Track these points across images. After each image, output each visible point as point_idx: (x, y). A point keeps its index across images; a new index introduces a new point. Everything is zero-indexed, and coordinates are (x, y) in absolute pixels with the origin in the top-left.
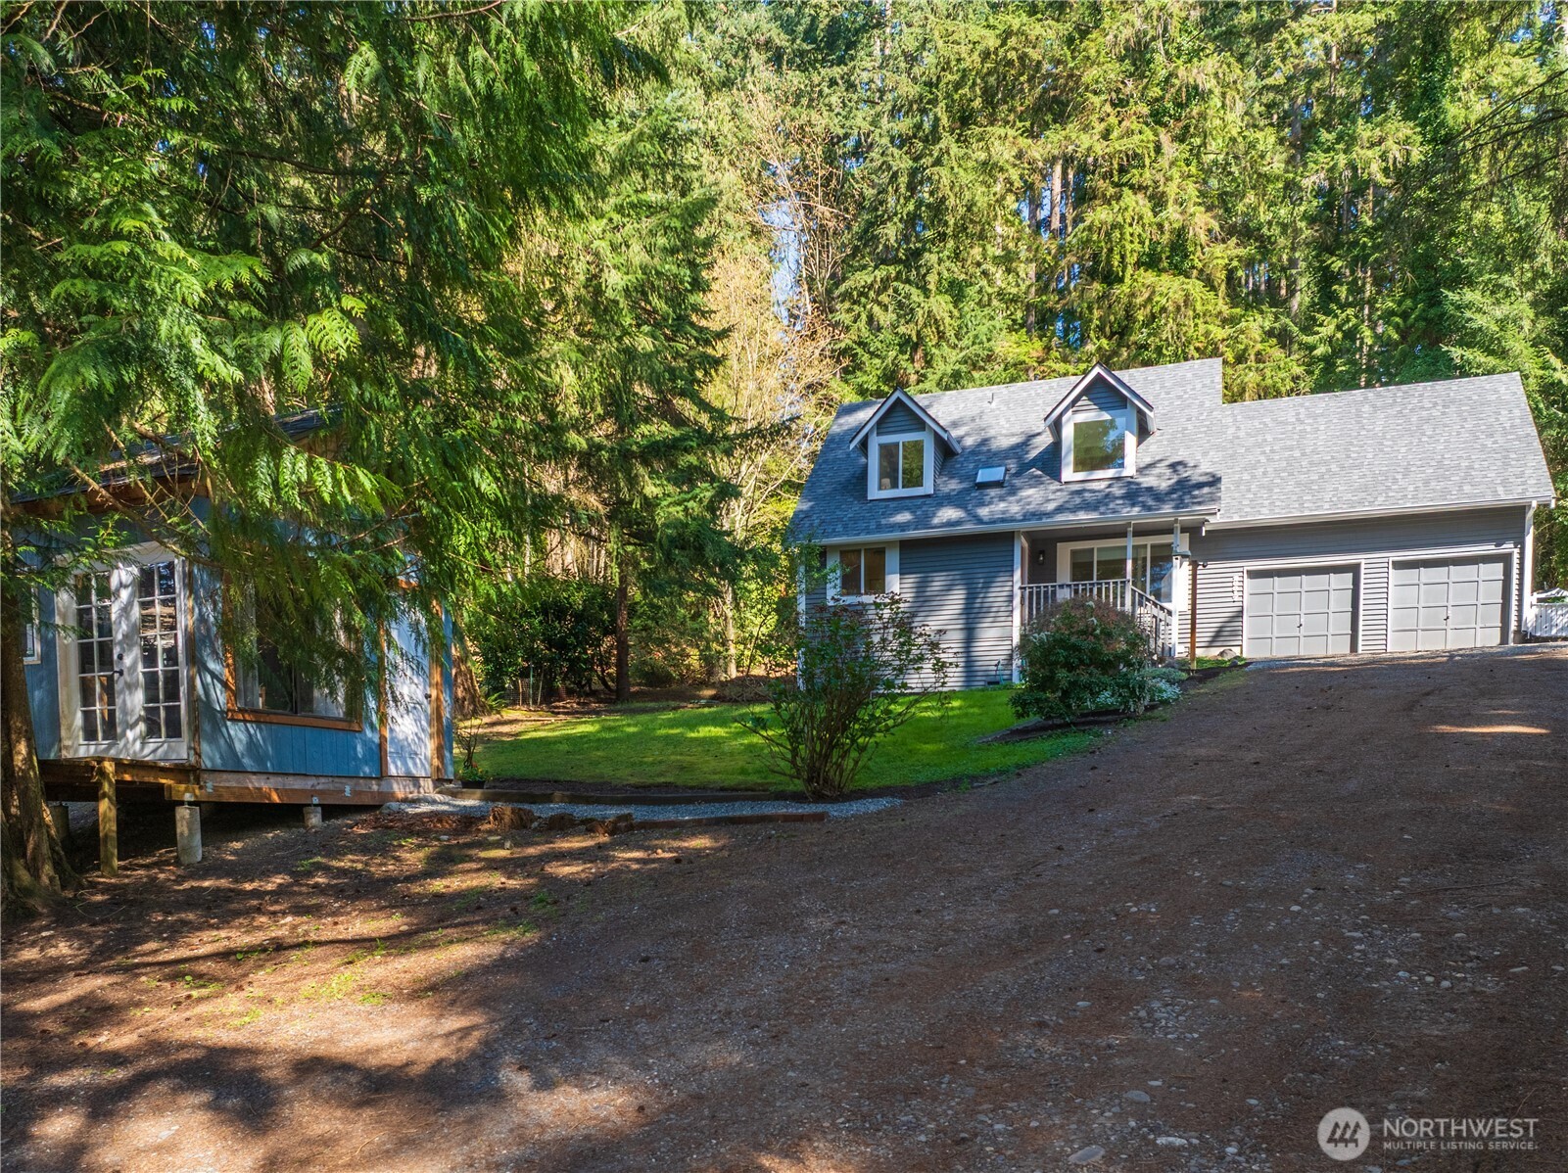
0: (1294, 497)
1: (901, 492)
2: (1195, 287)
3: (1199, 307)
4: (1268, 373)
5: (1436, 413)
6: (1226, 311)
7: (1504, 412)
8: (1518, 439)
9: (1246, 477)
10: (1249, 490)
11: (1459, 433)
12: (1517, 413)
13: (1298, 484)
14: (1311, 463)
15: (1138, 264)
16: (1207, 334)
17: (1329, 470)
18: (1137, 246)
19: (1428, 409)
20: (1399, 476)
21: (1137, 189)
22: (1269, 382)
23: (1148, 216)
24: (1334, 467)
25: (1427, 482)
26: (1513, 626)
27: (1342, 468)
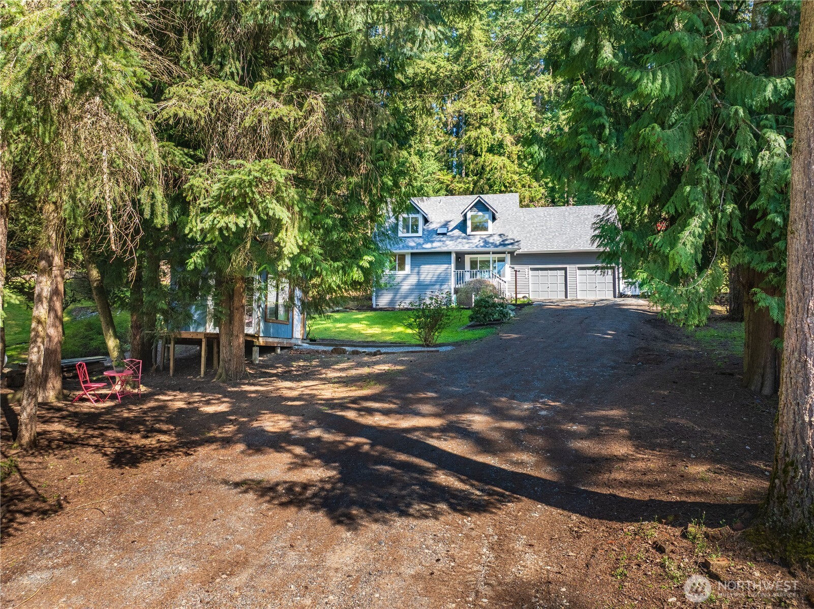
1: (410, 235)
2: (507, 162)
3: (509, 169)
4: (533, 192)
6: (518, 170)
9: (528, 235)
13: (546, 239)
14: (549, 232)
15: (487, 152)
16: (511, 178)
17: (555, 235)
18: (487, 145)
21: (486, 125)
22: (533, 195)
23: (490, 136)
24: (557, 234)
26: (617, 291)
27: (560, 234)
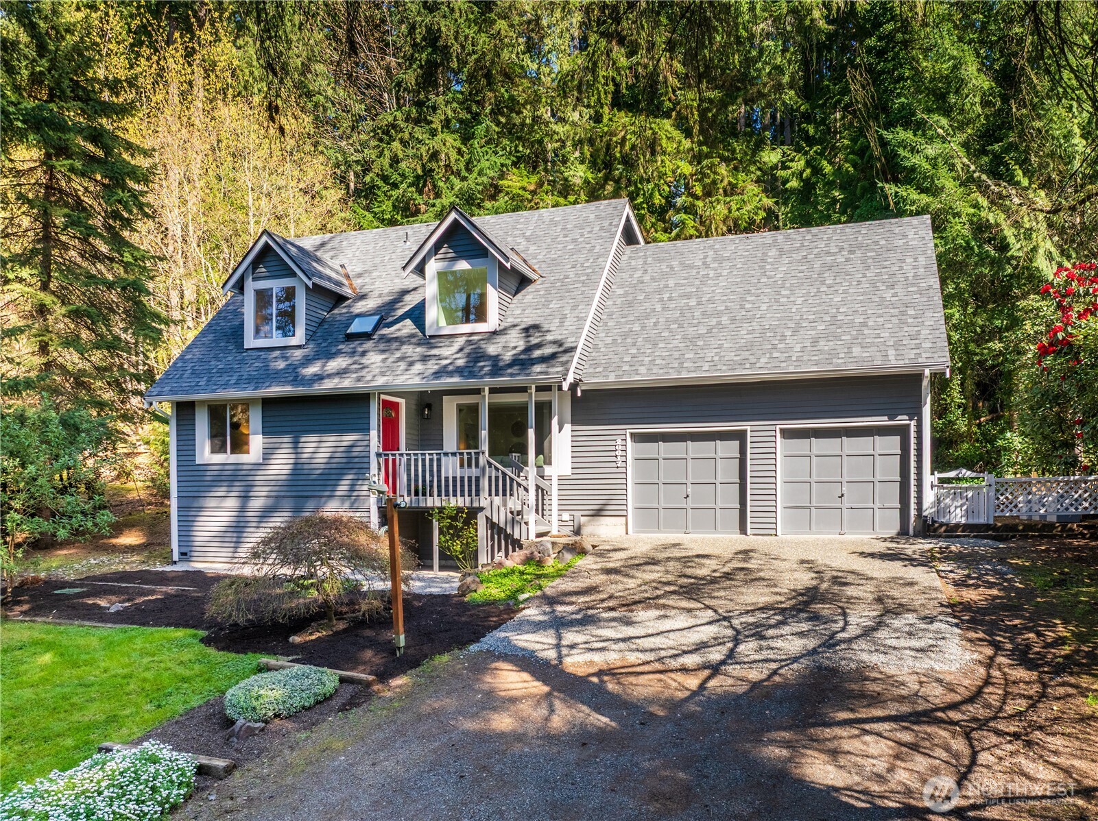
0: (676, 354)
1: (274, 340)
5: (840, 259)
7: (909, 260)
8: (920, 292)
10: (634, 344)
11: (859, 283)
12: (922, 260)
13: (685, 338)
14: (704, 314)
17: (719, 323)
19: (834, 254)
20: (788, 333)
24: (725, 320)
25: (815, 342)
27: (733, 320)
